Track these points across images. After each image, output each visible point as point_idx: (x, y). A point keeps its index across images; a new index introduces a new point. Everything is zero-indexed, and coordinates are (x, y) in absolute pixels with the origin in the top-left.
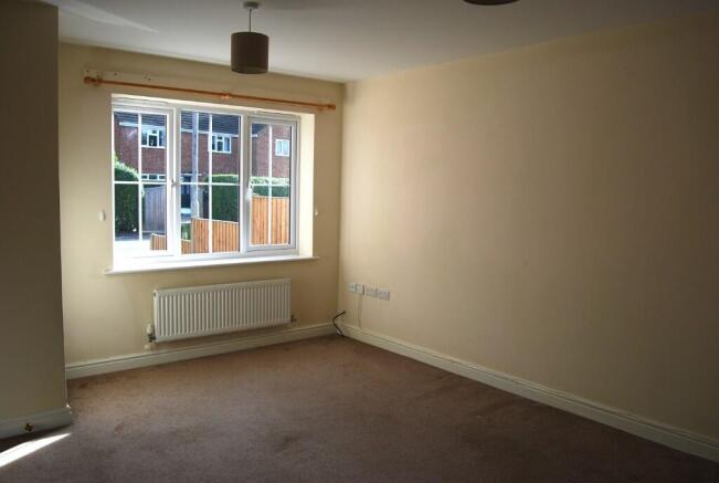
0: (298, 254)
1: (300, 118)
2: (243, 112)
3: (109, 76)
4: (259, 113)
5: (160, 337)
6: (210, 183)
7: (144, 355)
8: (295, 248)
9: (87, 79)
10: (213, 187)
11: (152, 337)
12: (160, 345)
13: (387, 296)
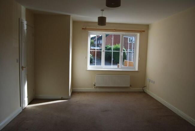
0: (135, 69)
1: (137, 34)
2: (121, 34)
3: (88, 28)
4: (125, 34)
5: (96, 85)
6: (112, 51)
7: (92, 89)
8: (134, 68)
9: (83, 29)
10: (113, 52)
11: (95, 85)
12: (97, 87)
13: (154, 83)
